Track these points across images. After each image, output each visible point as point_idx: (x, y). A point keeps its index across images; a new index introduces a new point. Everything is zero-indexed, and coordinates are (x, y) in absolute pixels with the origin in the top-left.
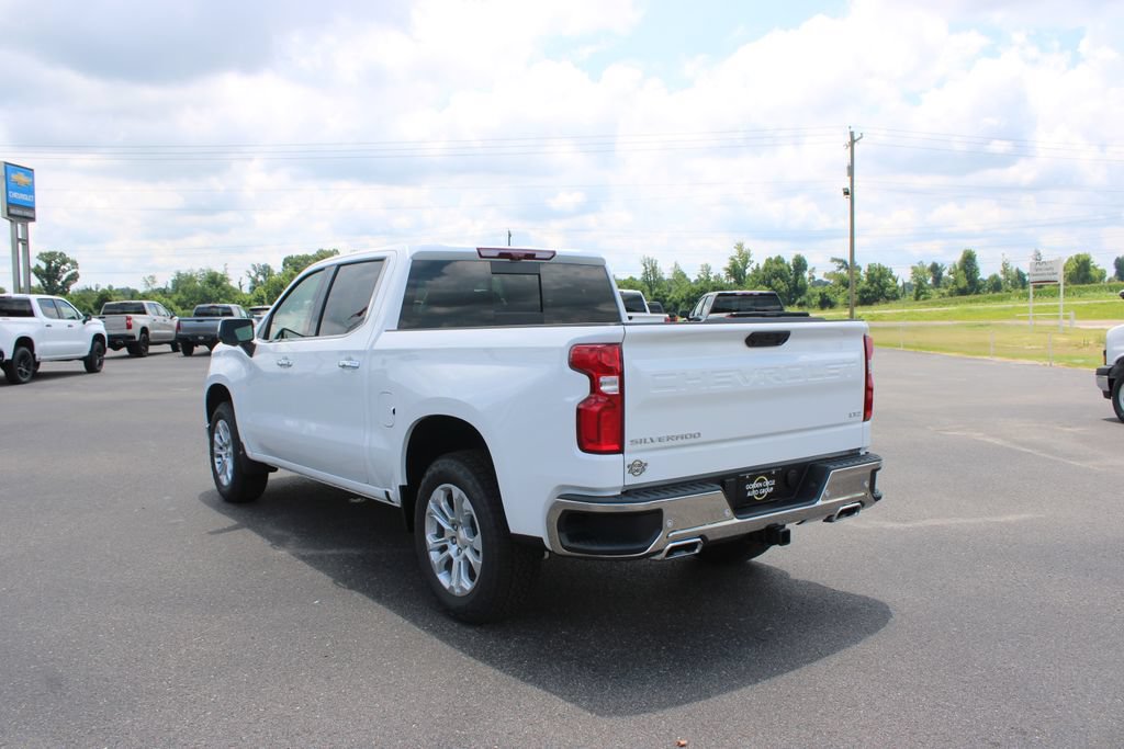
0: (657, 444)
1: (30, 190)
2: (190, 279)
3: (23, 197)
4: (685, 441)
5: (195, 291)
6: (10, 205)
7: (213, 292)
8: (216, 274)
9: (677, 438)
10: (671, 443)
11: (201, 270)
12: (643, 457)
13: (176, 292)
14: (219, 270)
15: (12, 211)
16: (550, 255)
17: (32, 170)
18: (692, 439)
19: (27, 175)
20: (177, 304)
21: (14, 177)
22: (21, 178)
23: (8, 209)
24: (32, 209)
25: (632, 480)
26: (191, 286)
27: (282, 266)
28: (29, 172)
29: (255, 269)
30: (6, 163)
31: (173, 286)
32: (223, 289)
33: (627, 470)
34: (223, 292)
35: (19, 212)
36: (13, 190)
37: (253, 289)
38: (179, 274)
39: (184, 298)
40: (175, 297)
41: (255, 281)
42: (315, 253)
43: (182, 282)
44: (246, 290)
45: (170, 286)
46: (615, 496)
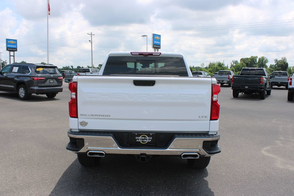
0: (91, 117)
1: (159, 41)
2: (214, 64)
3: (158, 42)
4: (103, 117)
5: (214, 68)
6: (154, 45)
7: (219, 68)
8: (221, 63)
9: (99, 116)
10: (96, 117)
11: (217, 62)
12: (86, 121)
13: (209, 68)
14: (222, 62)
15: (154, 46)
16: (159, 54)
17: (160, 35)
18: (107, 117)
19: (159, 37)
20: (209, 71)
21: (155, 37)
22: (157, 38)
23: (153, 46)
24: (160, 45)
25: (81, 128)
26: (213, 66)
27: (240, 61)
28: (160, 36)
29: (233, 62)
30: (153, 34)
31: (209, 66)
32: (222, 67)
33: (79, 124)
34: (222, 68)
35: (156, 46)
36: (155, 41)
37: (231, 67)
38: (210, 63)
39: (211, 70)
40: (209, 69)
41: (232, 65)
42: (250, 57)
43: (211, 65)
44: (229, 68)
45: (208, 66)
46: (76, 132)
